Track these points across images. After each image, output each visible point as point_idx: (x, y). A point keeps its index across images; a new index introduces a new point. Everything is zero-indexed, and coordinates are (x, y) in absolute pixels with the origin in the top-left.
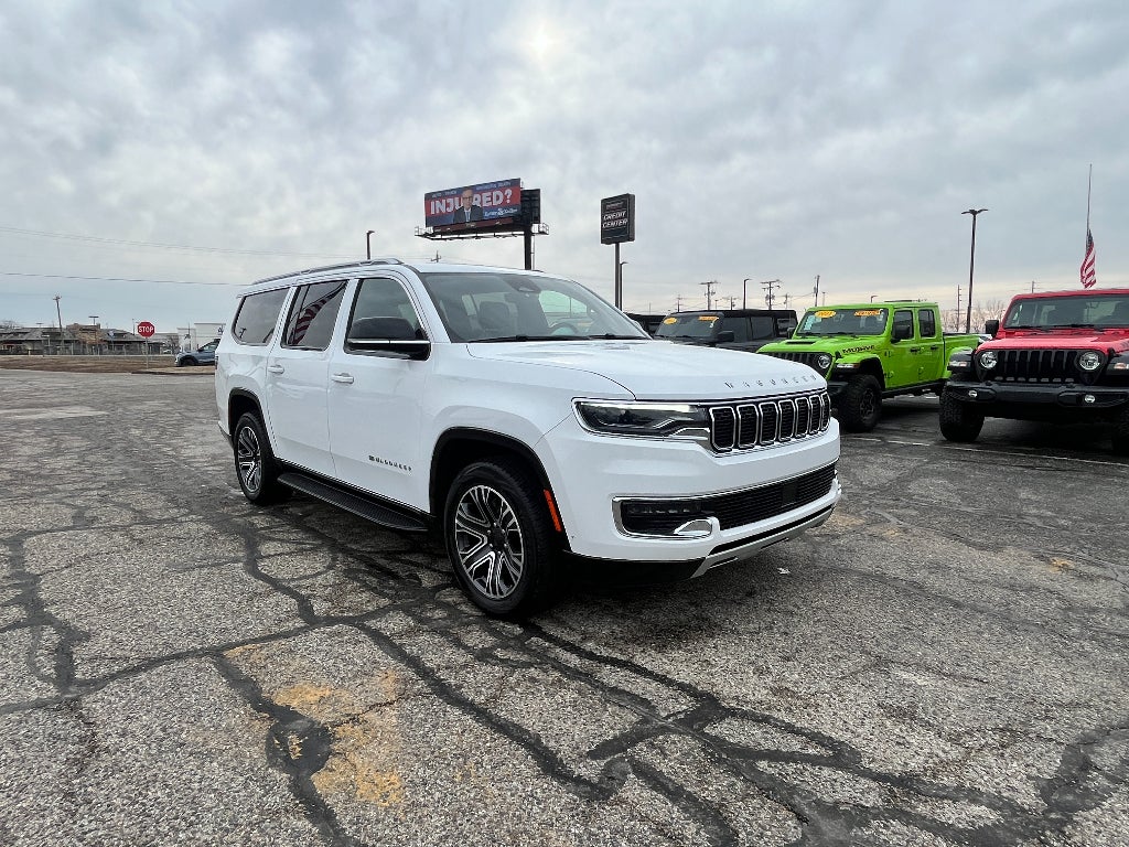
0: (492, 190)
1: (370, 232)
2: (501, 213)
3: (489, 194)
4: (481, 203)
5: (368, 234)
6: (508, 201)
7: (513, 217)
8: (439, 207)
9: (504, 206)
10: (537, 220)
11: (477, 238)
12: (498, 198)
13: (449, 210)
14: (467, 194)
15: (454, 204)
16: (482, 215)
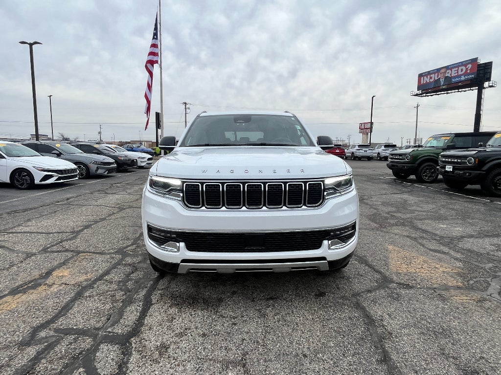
0: (458, 67)
1: (374, 96)
2: (463, 78)
3: (457, 69)
4: (451, 75)
5: (373, 98)
6: (468, 71)
7: (471, 80)
8: (427, 80)
9: (466, 74)
10: (489, 79)
11: (447, 93)
12: (462, 70)
13: (431, 80)
14: (443, 71)
15: (435, 77)
16: (451, 80)
